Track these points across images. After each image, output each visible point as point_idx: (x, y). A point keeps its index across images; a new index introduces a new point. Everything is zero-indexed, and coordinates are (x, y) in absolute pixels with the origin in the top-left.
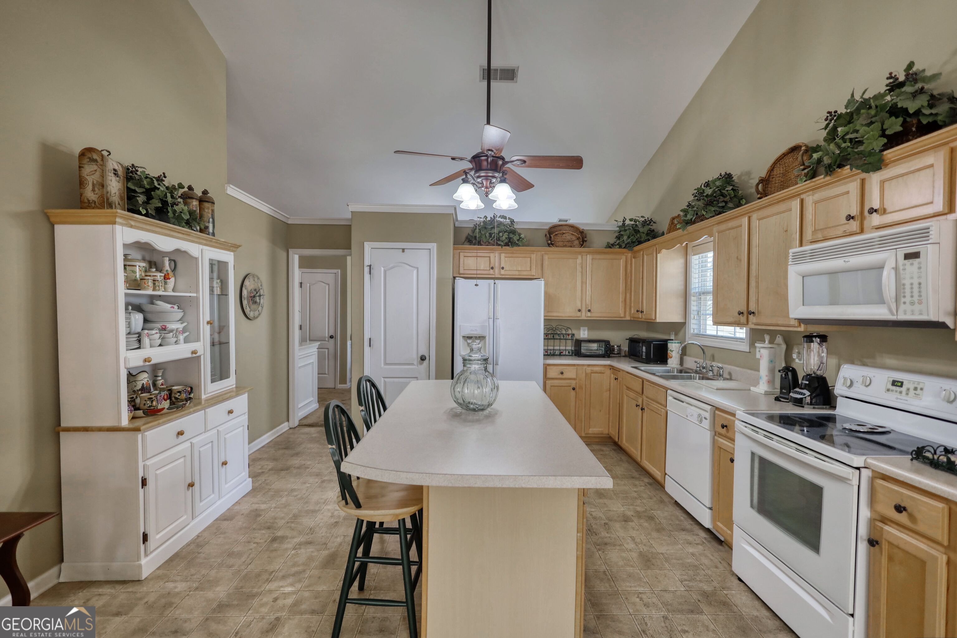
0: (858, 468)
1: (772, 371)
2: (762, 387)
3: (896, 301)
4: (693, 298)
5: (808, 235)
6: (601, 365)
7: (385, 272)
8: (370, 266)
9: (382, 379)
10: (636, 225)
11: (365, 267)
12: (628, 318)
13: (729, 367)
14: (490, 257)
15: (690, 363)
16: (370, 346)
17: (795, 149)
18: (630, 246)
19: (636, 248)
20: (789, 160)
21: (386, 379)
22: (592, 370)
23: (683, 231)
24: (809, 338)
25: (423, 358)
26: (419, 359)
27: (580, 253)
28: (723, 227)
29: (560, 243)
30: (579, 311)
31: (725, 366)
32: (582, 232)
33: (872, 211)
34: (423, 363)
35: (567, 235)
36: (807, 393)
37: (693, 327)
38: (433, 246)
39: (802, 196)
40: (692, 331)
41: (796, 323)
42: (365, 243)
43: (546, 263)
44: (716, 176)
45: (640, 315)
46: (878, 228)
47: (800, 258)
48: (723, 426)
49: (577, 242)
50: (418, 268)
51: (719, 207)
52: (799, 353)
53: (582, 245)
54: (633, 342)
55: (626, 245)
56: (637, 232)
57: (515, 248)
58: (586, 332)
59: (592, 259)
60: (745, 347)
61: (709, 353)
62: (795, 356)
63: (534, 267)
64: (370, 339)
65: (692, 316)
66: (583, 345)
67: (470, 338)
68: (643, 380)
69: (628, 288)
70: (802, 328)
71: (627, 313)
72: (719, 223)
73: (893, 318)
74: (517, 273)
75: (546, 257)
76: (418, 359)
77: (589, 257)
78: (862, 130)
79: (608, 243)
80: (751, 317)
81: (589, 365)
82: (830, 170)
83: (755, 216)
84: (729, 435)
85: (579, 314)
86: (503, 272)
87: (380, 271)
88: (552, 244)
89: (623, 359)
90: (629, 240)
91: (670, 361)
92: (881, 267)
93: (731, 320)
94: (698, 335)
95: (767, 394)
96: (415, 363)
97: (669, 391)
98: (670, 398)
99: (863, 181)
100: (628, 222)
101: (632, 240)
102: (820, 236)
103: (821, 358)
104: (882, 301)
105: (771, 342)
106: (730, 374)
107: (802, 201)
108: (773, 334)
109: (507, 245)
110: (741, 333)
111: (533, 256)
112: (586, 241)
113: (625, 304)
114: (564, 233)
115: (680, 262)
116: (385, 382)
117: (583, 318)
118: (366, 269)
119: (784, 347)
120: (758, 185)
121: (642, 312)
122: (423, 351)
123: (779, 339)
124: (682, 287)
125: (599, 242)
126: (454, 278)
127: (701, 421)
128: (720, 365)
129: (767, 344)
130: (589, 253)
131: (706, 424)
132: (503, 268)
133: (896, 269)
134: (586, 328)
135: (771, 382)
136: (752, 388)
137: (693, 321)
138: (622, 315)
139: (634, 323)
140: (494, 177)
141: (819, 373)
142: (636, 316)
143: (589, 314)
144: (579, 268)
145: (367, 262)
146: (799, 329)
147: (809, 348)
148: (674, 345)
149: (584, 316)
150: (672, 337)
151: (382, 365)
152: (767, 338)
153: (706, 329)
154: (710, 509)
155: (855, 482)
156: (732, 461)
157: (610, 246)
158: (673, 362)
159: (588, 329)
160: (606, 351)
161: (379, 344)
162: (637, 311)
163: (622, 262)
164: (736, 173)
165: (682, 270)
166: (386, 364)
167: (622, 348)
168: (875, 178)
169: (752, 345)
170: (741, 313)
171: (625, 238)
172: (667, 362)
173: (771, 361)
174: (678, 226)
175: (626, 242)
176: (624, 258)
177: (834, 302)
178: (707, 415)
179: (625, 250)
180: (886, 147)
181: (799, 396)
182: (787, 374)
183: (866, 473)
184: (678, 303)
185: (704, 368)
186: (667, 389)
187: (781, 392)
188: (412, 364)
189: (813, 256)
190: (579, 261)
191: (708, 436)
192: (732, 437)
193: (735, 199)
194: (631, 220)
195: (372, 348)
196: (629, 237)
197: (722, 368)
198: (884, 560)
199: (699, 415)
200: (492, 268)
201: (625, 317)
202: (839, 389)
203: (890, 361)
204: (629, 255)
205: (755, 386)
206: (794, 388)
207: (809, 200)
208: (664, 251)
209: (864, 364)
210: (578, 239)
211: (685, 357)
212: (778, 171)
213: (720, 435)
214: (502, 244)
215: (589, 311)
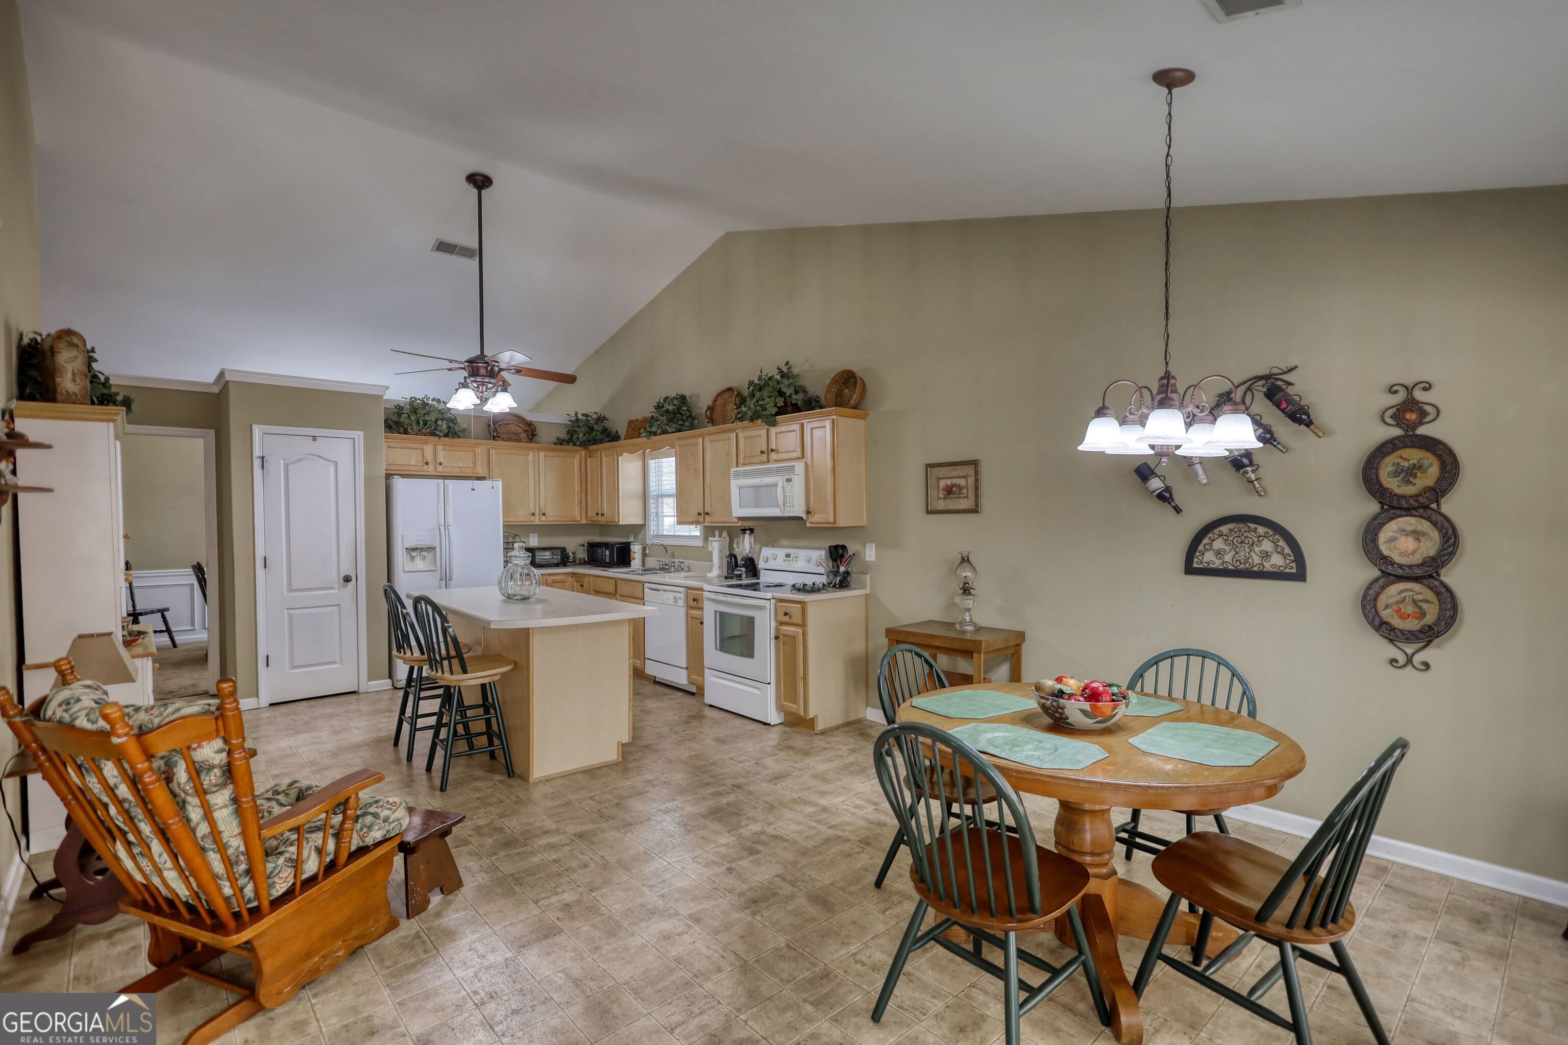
0: (769, 599)
1: (721, 558)
2: (715, 572)
3: (784, 505)
4: (652, 501)
5: (741, 460)
6: (562, 574)
7: (286, 467)
8: (263, 458)
9: (286, 611)
10: (588, 421)
11: (254, 458)
12: (584, 522)
13: (688, 561)
14: (423, 449)
15: (652, 562)
16: (265, 567)
17: (730, 389)
18: (585, 444)
19: (592, 447)
20: (727, 395)
21: (291, 612)
22: (553, 580)
23: (648, 439)
24: (744, 531)
25: (347, 579)
26: (342, 581)
27: (531, 449)
28: (683, 442)
29: (505, 436)
30: (533, 514)
31: (685, 561)
32: (530, 424)
33: (772, 450)
34: (347, 586)
35: (512, 426)
36: (744, 569)
37: (652, 528)
38: (359, 435)
39: (737, 431)
40: (652, 533)
41: (735, 520)
42: (254, 426)
43: (494, 457)
44: (674, 395)
45: (600, 517)
46: (777, 461)
47: (737, 475)
48: (694, 600)
49: (523, 435)
50: (336, 463)
51: (679, 425)
52: (738, 543)
53: (532, 440)
54: (592, 547)
55: (581, 443)
56: (591, 429)
57: (456, 440)
58: (536, 540)
59: (545, 456)
60: (700, 543)
61: (670, 550)
62: (735, 546)
63: (479, 462)
64: (265, 558)
65: (652, 518)
66: (538, 553)
67: (414, 550)
68: (616, 580)
69: (585, 490)
70: (739, 524)
71: (584, 517)
72: (679, 439)
73: (782, 515)
74: (457, 470)
75: (493, 452)
76: (339, 582)
77: (542, 454)
78: (767, 400)
79: (558, 439)
80: (706, 517)
81: (550, 575)
82: (752, 420)
83: (707, 439)
84: (699, 605)
85: (532, 518)
86: (440, 468)
87: (277, 467)
88: (498, 437)
89: (578, 566)
90: (585, 438)
91: (633, 563)
92: (777, 485)
93: (691, 520)
94: (658, 536)
95: (719, 577)
96: (336, 586)
97: (646, 585)
98: (646, 590)
99: (768, 429)
100: (580, 416)
101: (588, 437)
102: (747, 461)
103: (750, 543)
104: (778, 506)
105: (720, 536)
106: (689, 567)
107: (737, 434)
108: (721, 529)
109: (446, 436)
110: (695, 531)
111: (479, 450)
112: (536, 435)
113: (581, 507)
114: (508, 424)
115: (639, 463)
116: (290, 616)
117: (537, 522)
118: (257, 463)
119: (728, 539)
120: (706, 411)
121: (602, 515)
122: (347, 570)
123: (725, 534)
124: (640, 490)
125: (546, 436)
126: (388, 476)
127: (676, 602)
128: (681, 560)
129: (717, 538)
130: (540, 449)
131: (681, 603)
132: (440, 464)
133: (783, 487)
134: (536, 534)
135: (720, 567)
136: (708, 575)
137: (652, 523)
138: (578, 519)
139: (592, 526)
140: (490, 383)
141: (750, 555)
142: (595, 519)
143: (543, 518)
144: (531, 465)
145: (257, 452)
146: (738, 525)
147: (744, 538)
148: (636, 546)
149: (536, 520)
150: (631, 540)
151: (285, 593)
152: (717, 533)
153: (663, 530)
154: (687, 668)
155: (768, 607)
156: (702, 623)
157: (560, 442)
158: (636, 563)
159: (539, 536)
160: (562, 559)
161: (279, 565)
162: (597, 514)
163: (576, 461)
164: (687, 394)
165: (640, 472)
166: (291, 590)
167: (577, 556)
168: (773, 430)
169: (706, 540)
170: (699, 514)
171: (581, 435)
172: (630, 564)
173: (720, 551)
174: (643, 435)
175: (581, 440)
176: (578, 456)
177: (757, 505)
178: (682, 596)
179: (579, 448)
180: (777, 414)
181: (739, 573)
182: (731, 559)
183: (773, 601)
184: (636, 505)
185: (666, 565)
186: (643, 583)
187: (728, 573)
188: (332, 588)
189: (746, 474)
190: (531, 457)
191: (682, 612)
192: (701, 606)
193: (690, 419)
194: (583, 415)
195: (269, 570)
196: (584, 435)
197: (682, 562)
198: (782, 644)
199: (675, 597)
200: (427, 463)
201: (581, 521)
202: (761, 565)
203: (785, 542)
204: (583, 453)
205: (710, 572)
206: (736, 567)
207: (741, 435)
208: (625, 454)
209: (773, 546)
210: (525, 431)
211: (646, 558)
212: (719, 402)
213: (692, 608)
214: (441, 434)
215: (544, 514)
